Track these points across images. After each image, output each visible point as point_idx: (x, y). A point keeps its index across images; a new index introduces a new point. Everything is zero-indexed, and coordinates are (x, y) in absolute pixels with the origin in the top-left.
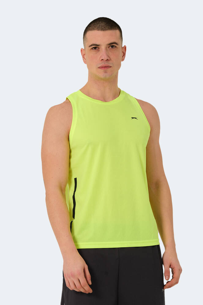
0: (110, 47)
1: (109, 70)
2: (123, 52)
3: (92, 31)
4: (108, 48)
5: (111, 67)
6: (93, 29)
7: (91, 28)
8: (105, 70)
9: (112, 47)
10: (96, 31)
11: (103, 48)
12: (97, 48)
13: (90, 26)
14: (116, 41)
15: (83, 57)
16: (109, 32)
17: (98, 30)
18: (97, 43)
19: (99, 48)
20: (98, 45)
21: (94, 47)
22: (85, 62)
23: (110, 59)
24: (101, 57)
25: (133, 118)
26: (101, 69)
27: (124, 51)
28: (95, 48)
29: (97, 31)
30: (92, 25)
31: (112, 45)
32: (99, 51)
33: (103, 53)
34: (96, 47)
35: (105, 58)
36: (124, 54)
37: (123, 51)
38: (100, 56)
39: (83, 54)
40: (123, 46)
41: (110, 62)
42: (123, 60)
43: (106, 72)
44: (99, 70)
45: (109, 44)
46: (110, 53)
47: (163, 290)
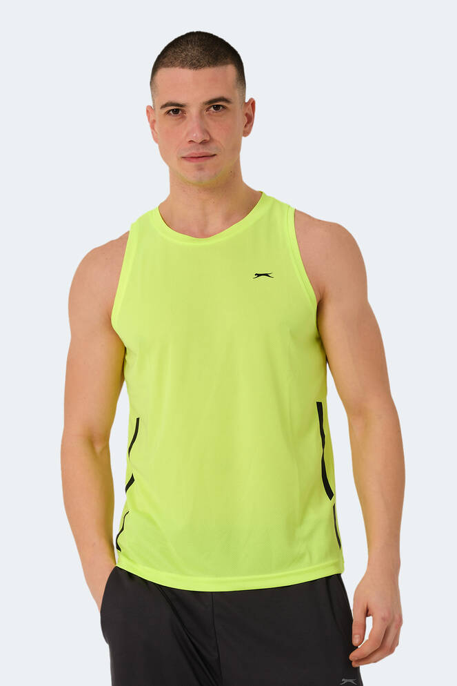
0: (212, 109)
1: (209, 162)
2: (247, 115)
3: (169, 69)
4: (205, 113)
5: (215, 155)
6: (172, 65)
7: (166, 60)
8: (199, 163)
9: (217, 108)
10: (177, 68)
11: (193, 111)
12: (180, 112)
13: (165, 57)
14: (226, 95)
15: (152, 127)
16: (207, 73)
17: (183, 67)
18: (181, 100)
19: (184, 112)
20: (182, 106)
21: (173, 110)
22: (156, 140)
23: (212, 140)
24: (187, 135)
25: (259, 275)
26: (189, 161)
27: (250, 112)
28: (176, 112)
29: (181, 69)
30: (170, 53)
31: (217, 105)
32: (183, 117)
33: (191, 128)
34: (177, 110)
35: (197, 136)
36: (250, 119)
37: (247, 111)
38: (185, 133)
39: (152, 119)
40: (247, 101)
41: (212, 145)
42: (246, 133)
43: (200, 169)
44: (186, 163)
45: (211, 102)
46: (211, 123)
47: (345, 681)
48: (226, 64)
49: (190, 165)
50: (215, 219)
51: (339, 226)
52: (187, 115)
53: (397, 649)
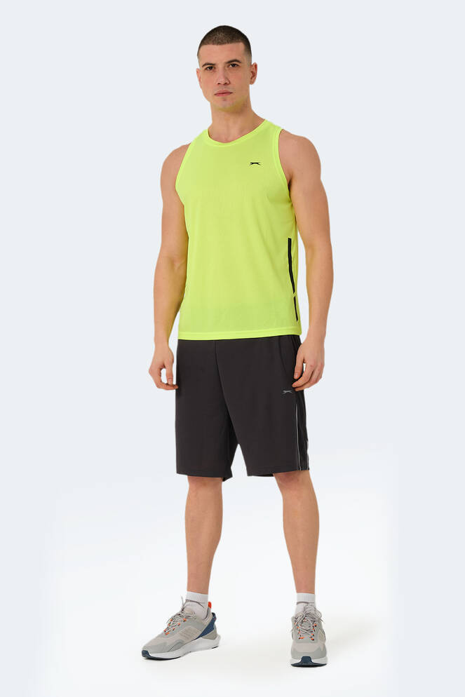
0: (231, 66)
1: (229, 97)
2: (252, 72)
3: (208, 45)
4: (226, 68)
5: (231, 93)
6: (209, 43)
7: (207, 41)
8: (224, 97)
10: (211, 45)
11: (220, 67)
12: (213, 68)
14: (238, 59)
16: (228, 46)
17: (214, 44)
18: (213, 62)
19: (215, 68)
20: (214, 64)
21: (209, 67)
23: (230, 83)
25: (253, 163)
26: (218, 96)
27: (254, 71)
28: (211, 68)
29: (213, 46)
31: (233, 64)
32: (215, 72)
33: (219, 77)
34: (211, 67)
35: (222, 81)
36: (254, 75)
37: (252, 70)
38: (216, 79)
39: (199, 76)
41: (230, 87)
42: (252, 82)
43: (225, 100)
44: (216, 97)
45: (230, 62)
46: (230, 74)
47: (286, 392)
48: (239, 42)
49: (219, 98)
50: (234, 130)
51: (305, 139)
52: (217, 70)
53: (320, 381)
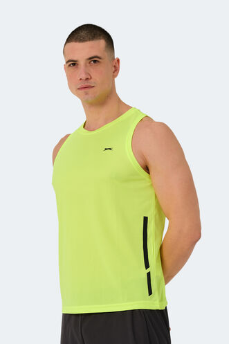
0: (92, 62)
2: (114, 66)
4: (88, 64)
5: (93, 87)
8: (86, 91)
19: (77, 64)
20: (76, 61)
23: (91, 78)
24: (79, 76)
27: (117, 65)
28: (74, 64)
31: (94, 60)
36: (116, 69)
41: (92, 81)
43: (87, 94)
44: (79, 91)
45: (90, 58)
46: (92, 70)
48: (100, 39)
49: (82, 92)
52: (79, 67)
